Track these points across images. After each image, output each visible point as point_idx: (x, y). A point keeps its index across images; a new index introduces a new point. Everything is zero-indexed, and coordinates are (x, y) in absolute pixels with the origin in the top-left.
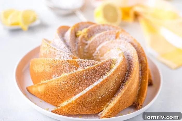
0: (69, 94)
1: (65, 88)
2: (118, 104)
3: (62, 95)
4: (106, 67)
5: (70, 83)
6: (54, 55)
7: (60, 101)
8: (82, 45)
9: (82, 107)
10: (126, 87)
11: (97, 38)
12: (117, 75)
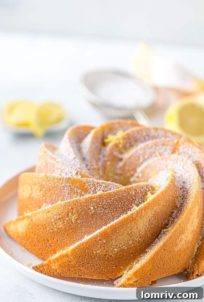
0: (66, 240)
1: (59, 228)
2: (151, 267)
3: (53, 240)
4: (136, 197)
5: (67, 219)
6: (52, 169)
7: (51, 251)
8: (111, 161)
9: (84, 263)
10: (168, 236)
11: (140, 149)
12: (153, 213)
